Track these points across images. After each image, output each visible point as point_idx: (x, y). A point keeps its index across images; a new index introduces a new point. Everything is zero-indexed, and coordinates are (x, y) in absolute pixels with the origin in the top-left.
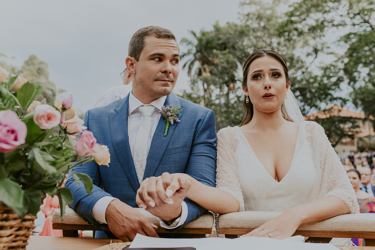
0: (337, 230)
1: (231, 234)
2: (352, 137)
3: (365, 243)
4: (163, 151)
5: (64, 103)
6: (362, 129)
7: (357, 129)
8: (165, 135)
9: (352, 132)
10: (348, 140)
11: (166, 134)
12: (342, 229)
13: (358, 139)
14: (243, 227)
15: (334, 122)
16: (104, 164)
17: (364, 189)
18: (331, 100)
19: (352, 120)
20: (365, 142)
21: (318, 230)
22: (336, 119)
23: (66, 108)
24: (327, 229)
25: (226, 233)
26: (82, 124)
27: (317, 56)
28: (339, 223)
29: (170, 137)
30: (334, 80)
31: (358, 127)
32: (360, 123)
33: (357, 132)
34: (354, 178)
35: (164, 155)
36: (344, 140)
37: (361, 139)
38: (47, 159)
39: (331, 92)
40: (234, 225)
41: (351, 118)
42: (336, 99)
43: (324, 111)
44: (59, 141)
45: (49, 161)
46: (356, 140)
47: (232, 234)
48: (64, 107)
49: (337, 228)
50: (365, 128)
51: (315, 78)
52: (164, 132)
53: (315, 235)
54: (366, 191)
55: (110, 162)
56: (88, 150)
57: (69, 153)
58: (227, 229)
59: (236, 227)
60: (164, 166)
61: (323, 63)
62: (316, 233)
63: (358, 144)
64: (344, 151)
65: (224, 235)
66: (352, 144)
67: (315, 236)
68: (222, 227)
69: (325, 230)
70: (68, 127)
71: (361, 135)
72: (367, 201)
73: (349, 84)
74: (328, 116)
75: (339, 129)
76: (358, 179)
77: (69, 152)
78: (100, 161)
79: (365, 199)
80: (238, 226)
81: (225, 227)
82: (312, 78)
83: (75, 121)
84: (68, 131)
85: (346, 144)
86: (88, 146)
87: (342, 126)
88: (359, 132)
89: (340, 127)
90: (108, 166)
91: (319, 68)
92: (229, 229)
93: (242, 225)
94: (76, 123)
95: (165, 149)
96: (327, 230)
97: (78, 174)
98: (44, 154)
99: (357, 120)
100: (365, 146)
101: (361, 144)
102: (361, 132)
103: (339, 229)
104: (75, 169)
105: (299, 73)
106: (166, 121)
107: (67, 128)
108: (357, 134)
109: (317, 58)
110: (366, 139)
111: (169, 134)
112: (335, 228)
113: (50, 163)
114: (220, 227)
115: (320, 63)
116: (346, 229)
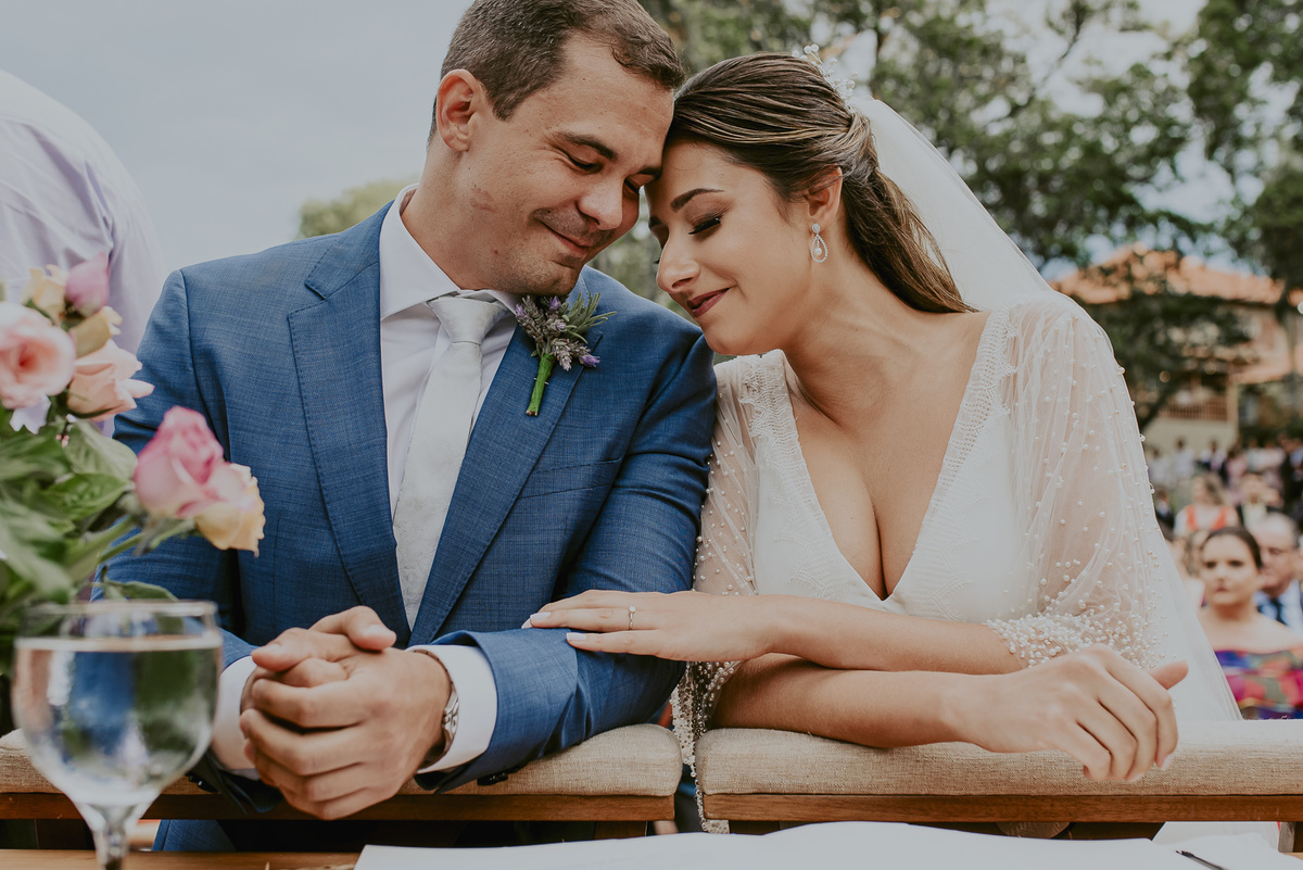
0: (1183, 792)
1: (754, 818)
2: (1216, 382)
3: (1291, 842)
4: (521, 478)
5: (74, 291)
6: (1259, 349)
7: (1243, 351)
8: (533, 414)
9: (1221, 361)
10: (1201, 395)
11: (534, 407)
12: (1205, 787)
13: (1241, 389)
14: (804, 790)
15: (1144, 320)
16: (238, 546)
17: (1270, 611)
18: (1133, 224)
19: (1220, 311)
20: (1271, 403)
21: (1110, 793)
22: (1155, 306)
23: (84, 311)
24: (1142, 788)
25: (736, 817)
26: (132, 373)
27: (1080, 36)
28: (1191, 760)
29: (549, 424)
30: (1144, 135)
31: (1244, 339)
32: (1255, 325)
33: (1240, 363)
34: (1235, 564)
35: (524, 494)
36: (1183, 398)
37: (1252, 390)
38: (30, 535)
39: (1134, 190)
40: (766, 782)
41: (1215, 301)
42: (1153, 220)
43: (1106, 272)
44: (56, 453)
45: (36, 543)
46: (1233, 396)
47: (760, 818)
48: (73, 309)
49: (1183, 784)
50: (1271, 346)
51: (1067, 127)
52: (530, 400)
53: (1098, 811)
54: (1279, 619)
55: (262, 536)
56: (190, 489)
57: (87, 497)
58: (737, 798)
59: (775, 790)
60: (519, 538)
61: (1099, 63)
62: (1101, 807)
63: (1242, 411)
64: (1181, 444)
65: (725, 824)
66: (1219, 413)
67: (1097, 818)
68: (716, 792)
69: (1138, 792)
70: (72, 386)
71: (1255, 375)
72: (1283, 662)
73: (1210, 152)
74: (1124, 291)
75: (1167, 348)
76: (1249, 569)
77: (86, 491)
78: (220, 533)
79: (1278, 653)
80: (785, 784)
81: (728, 791)
82: (1050, 126)
83: (105, 362)
84: (73, 402)
85: (1190, 413)
86: (191, 473)
87: (1177, 335)
88: (1248, 360)
89: (1168, 341)
90: (257, 554)
91: (1079, 83)
92: (748, 798)
93: (801, 781)
94: (107, 371)
95: (526, 470)
96: (1143, 793)
97: (125, 587)
98: (13, 515)
99: (1240, 312)
100: (1272, 419)
101: (1253, 413)
102: (1256, 361)
103: (1191, 785)
104: (112, 566)
105: (998, 107)
106: (538, 358)
107: (72, 390)
108: (1241, 372)
109: (1079, 43)
110: (1274, 390)
111: (547, 408)
112: (1177, 783)
113: (43, 550)
114: (709, 792)
115: (1088, 61)
116: (1220, 784)
